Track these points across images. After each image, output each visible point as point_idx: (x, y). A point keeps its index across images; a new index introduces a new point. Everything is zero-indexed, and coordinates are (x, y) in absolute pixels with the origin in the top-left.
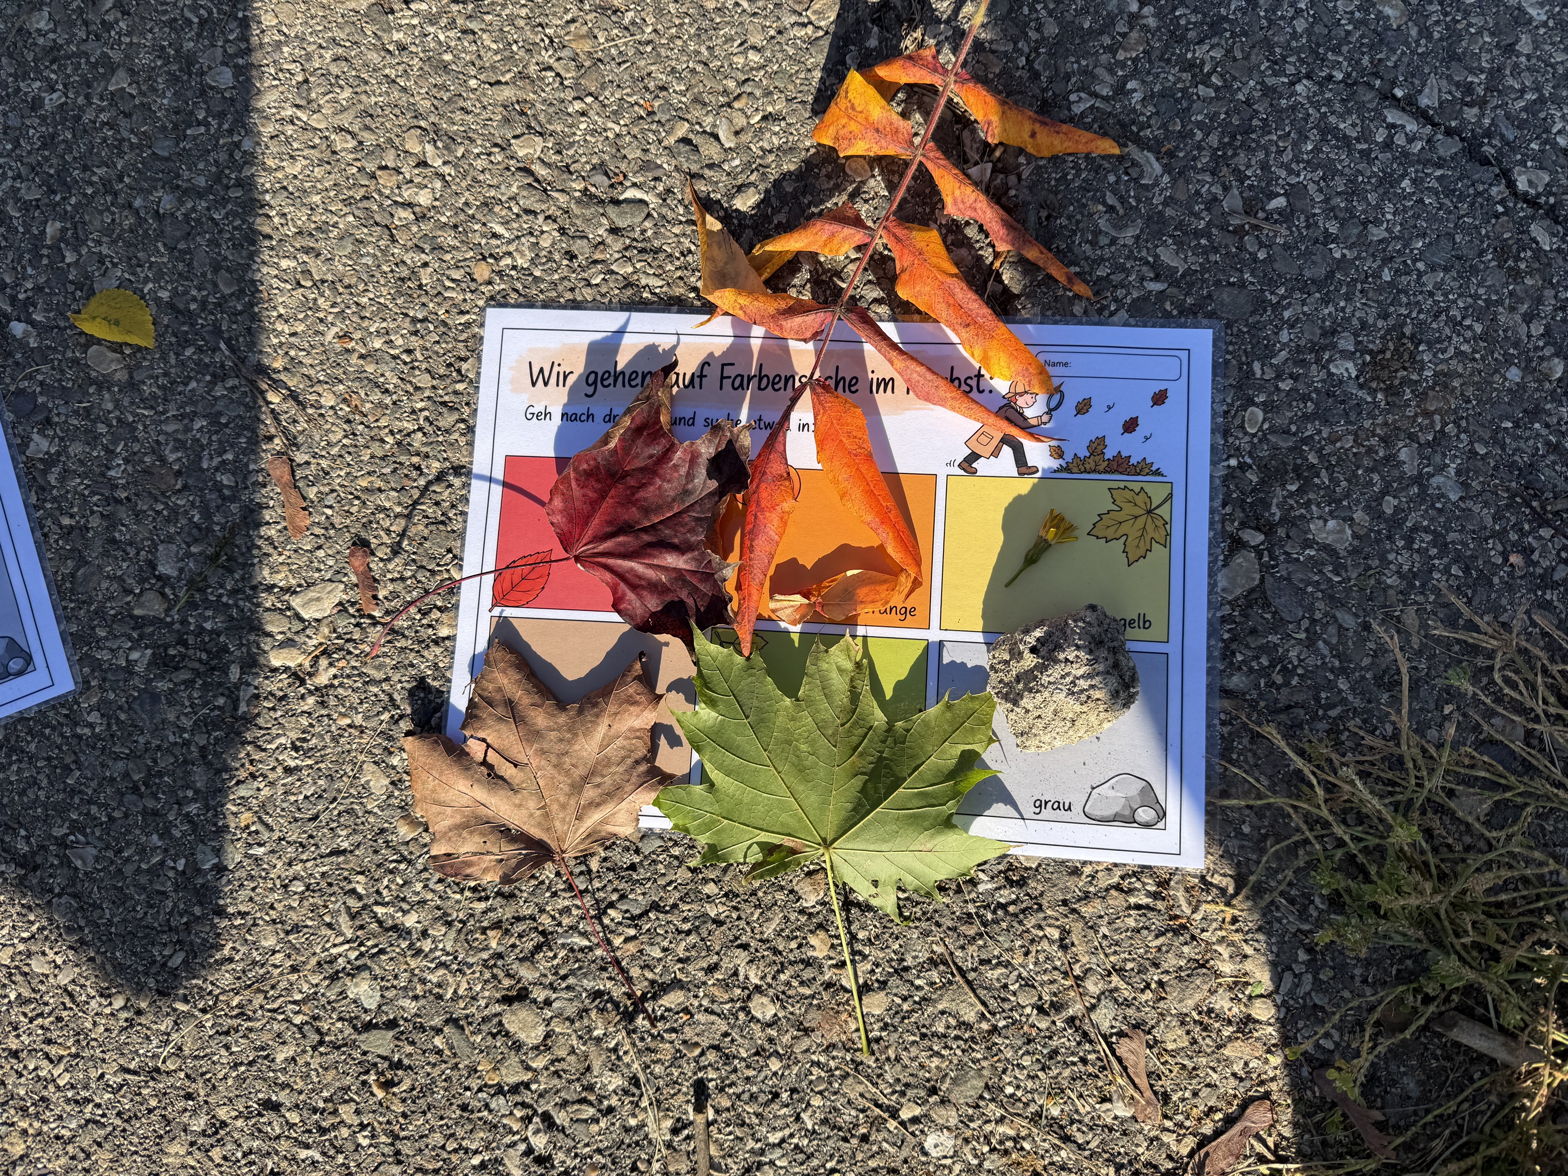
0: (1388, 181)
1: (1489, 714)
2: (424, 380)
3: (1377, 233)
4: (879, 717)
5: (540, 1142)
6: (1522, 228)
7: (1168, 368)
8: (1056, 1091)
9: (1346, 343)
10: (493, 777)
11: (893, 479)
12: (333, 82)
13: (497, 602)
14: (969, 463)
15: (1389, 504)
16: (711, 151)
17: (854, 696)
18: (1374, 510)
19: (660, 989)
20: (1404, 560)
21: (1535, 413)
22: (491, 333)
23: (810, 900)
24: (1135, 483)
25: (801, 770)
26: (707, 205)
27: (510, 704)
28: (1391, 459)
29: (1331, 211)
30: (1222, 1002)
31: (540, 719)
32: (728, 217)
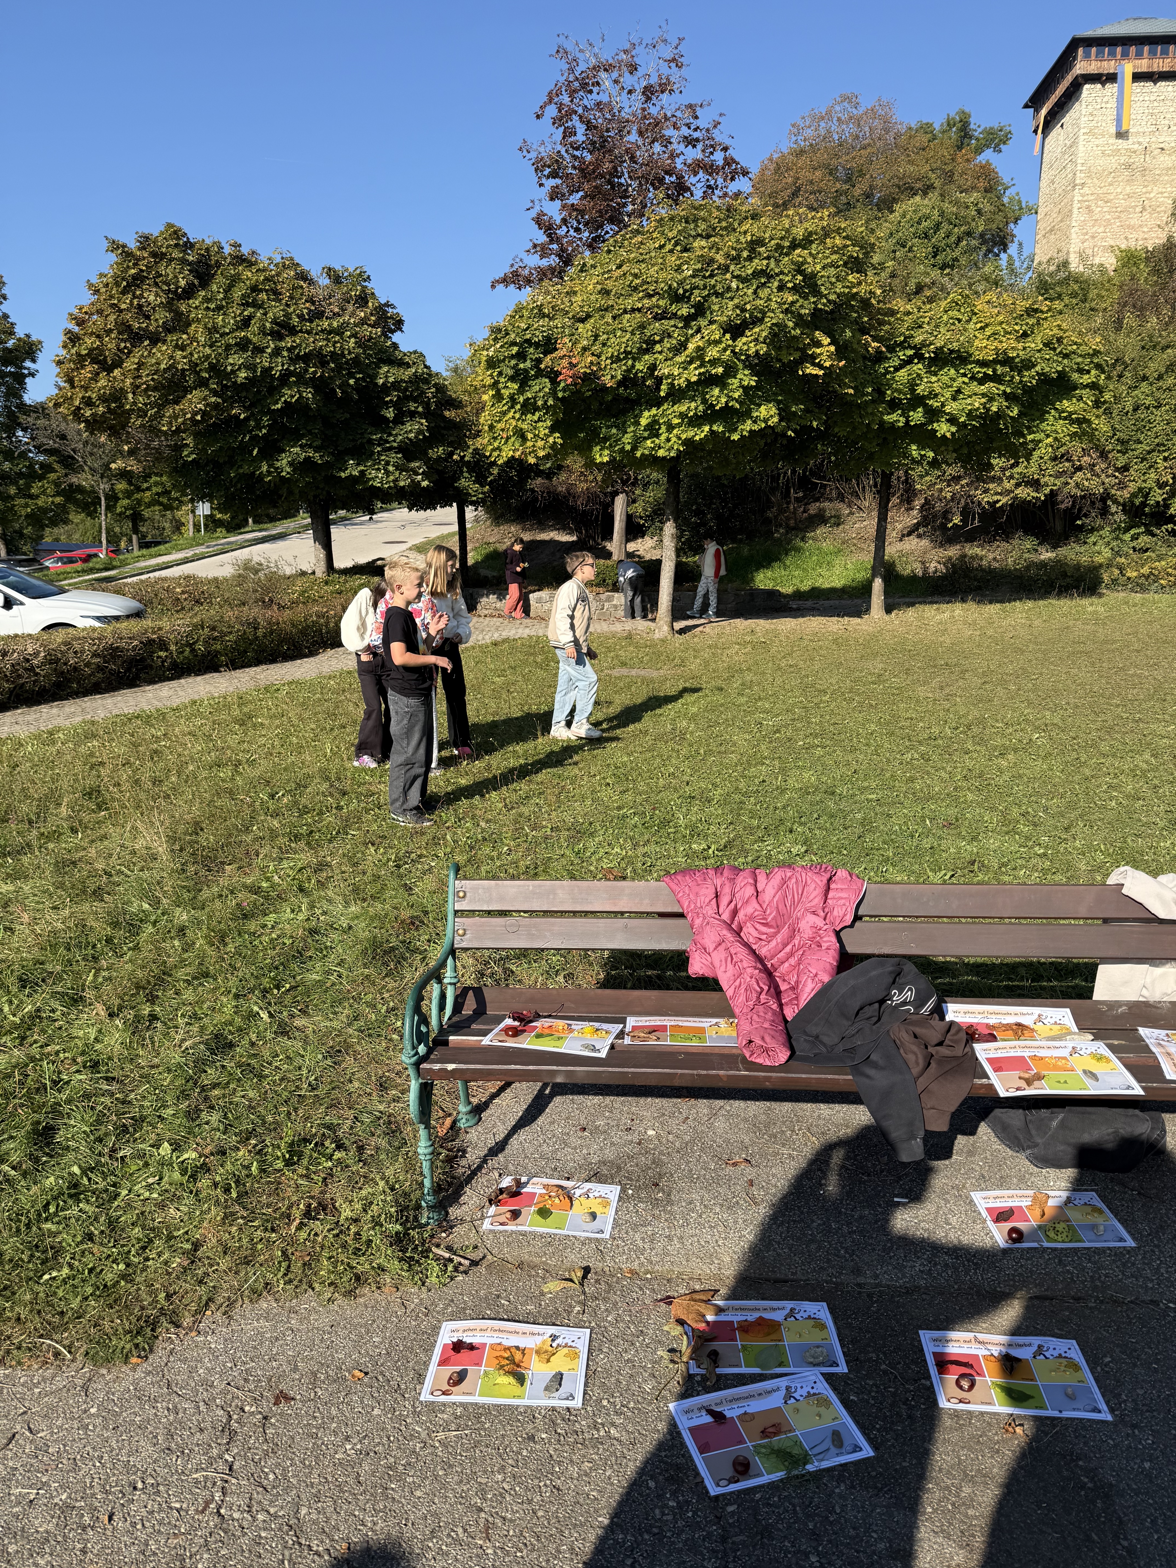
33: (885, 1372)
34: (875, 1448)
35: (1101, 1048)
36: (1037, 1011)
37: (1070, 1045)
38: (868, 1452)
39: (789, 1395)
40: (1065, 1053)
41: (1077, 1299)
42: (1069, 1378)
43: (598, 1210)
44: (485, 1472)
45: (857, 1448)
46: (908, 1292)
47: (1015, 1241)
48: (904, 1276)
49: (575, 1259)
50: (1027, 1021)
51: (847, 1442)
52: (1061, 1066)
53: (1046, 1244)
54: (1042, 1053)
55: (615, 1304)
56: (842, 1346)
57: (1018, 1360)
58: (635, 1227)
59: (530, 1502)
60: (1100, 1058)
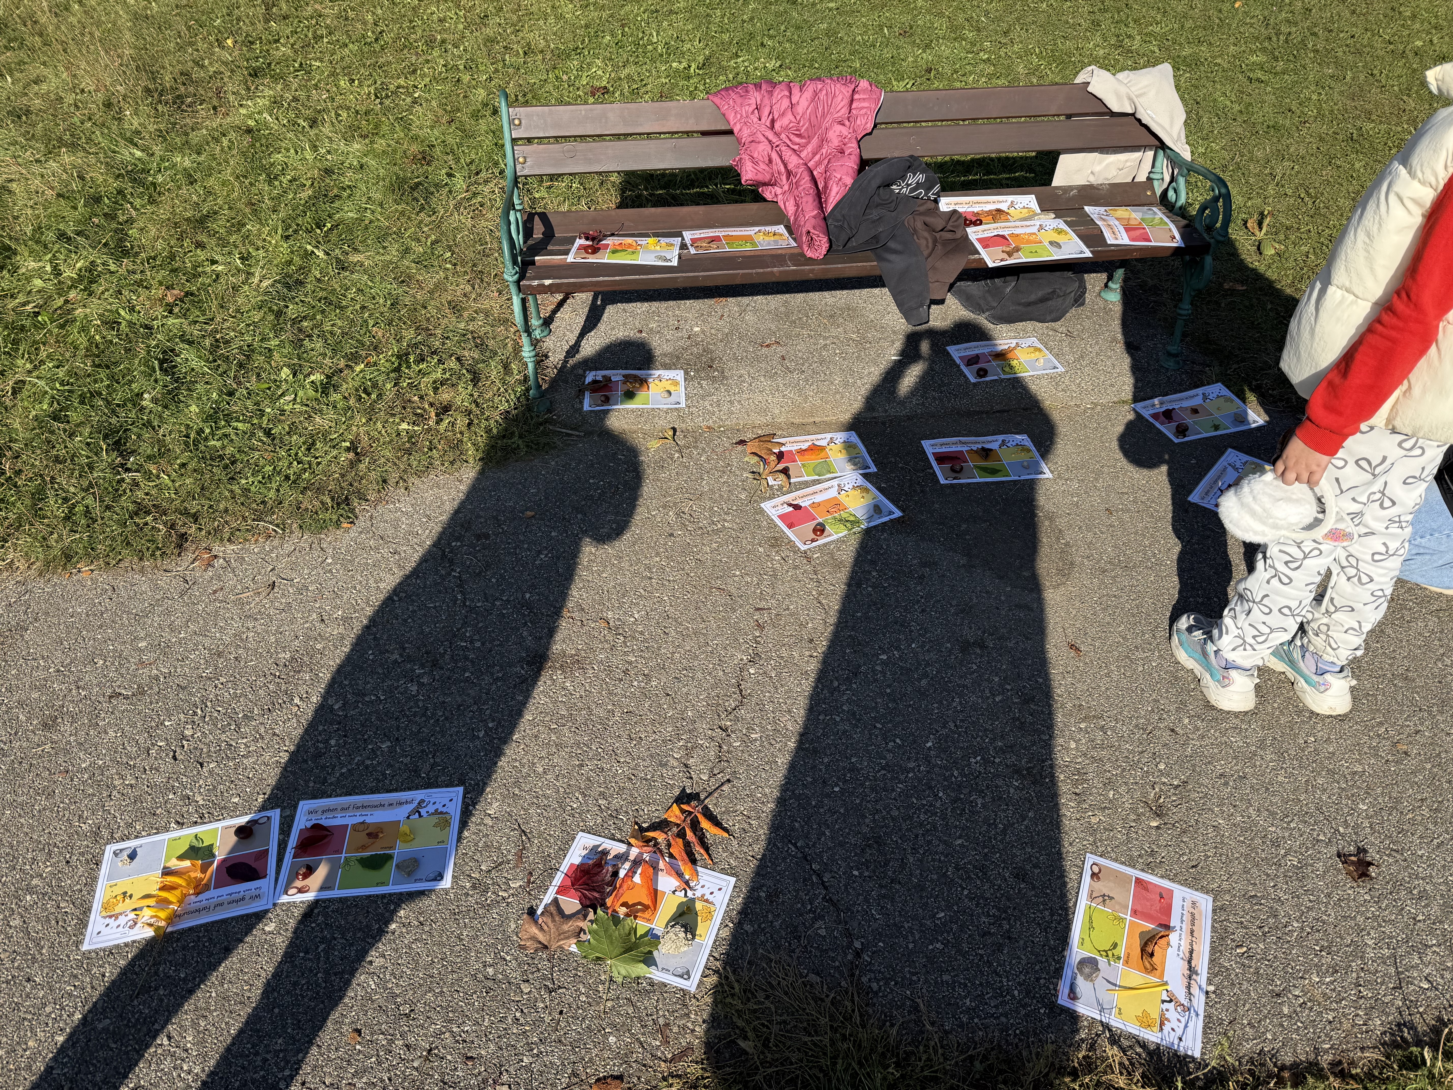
0: (784, 859)
1: (771, 976)
2: (559, 843)
3: (779, 868)
4: (633, 939)
5: (518, 1014)
6: (811, 875)
7: (724, 884)
8: (643, 1034)
9: (765, 889)
10: (541, 929)
11: (656, 891)
12: (564, 777)
13: (557, 893)
14: (674, 892)
15: (763, 926)
16: (641, 813)
17: (630, 934)
18: (759, 927)
19: (560, 987)
20: (763, 938)
21: (801, 915)
22: (578, 837)
23: (603, 978)
24: (709, 905)
25: (612, 943)
26: (636, 823)
27: (552, 914)
28: (767, 916)
29: (770, 861)
30: (689, 1025)
31: (557, 919)
32: (640, 827)
33: (902, 468)
34: (903, 511)
35: (1061, 224)
36: (1010, 198)
37: (1038, 223)
38: (898, 513)
39: (840, 489)
40: (1034, 230)
41: (1025, 409)
42: (1023, 457)
43: (672, 389)
44: (646, 558)
45: (891, 513)
46: (909, 418)
47: (981, 377)
48: (905, 408)
49: (663, 423)
50: (1004, 207)
51: (884, 510)
52: (1033, 240)
53: (1003, 377)
54: (1018, 231)
55: (703, 449)
56: (871, 456)
57: (991, 450)
58: (703, 398)
59: (683, 569)
60: (1060, 232)
